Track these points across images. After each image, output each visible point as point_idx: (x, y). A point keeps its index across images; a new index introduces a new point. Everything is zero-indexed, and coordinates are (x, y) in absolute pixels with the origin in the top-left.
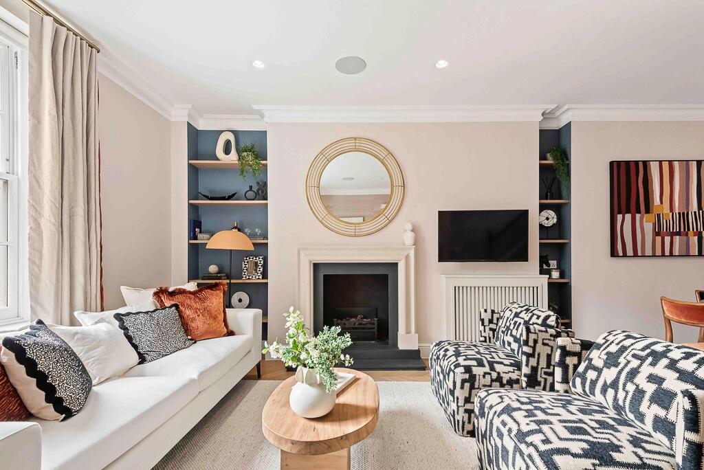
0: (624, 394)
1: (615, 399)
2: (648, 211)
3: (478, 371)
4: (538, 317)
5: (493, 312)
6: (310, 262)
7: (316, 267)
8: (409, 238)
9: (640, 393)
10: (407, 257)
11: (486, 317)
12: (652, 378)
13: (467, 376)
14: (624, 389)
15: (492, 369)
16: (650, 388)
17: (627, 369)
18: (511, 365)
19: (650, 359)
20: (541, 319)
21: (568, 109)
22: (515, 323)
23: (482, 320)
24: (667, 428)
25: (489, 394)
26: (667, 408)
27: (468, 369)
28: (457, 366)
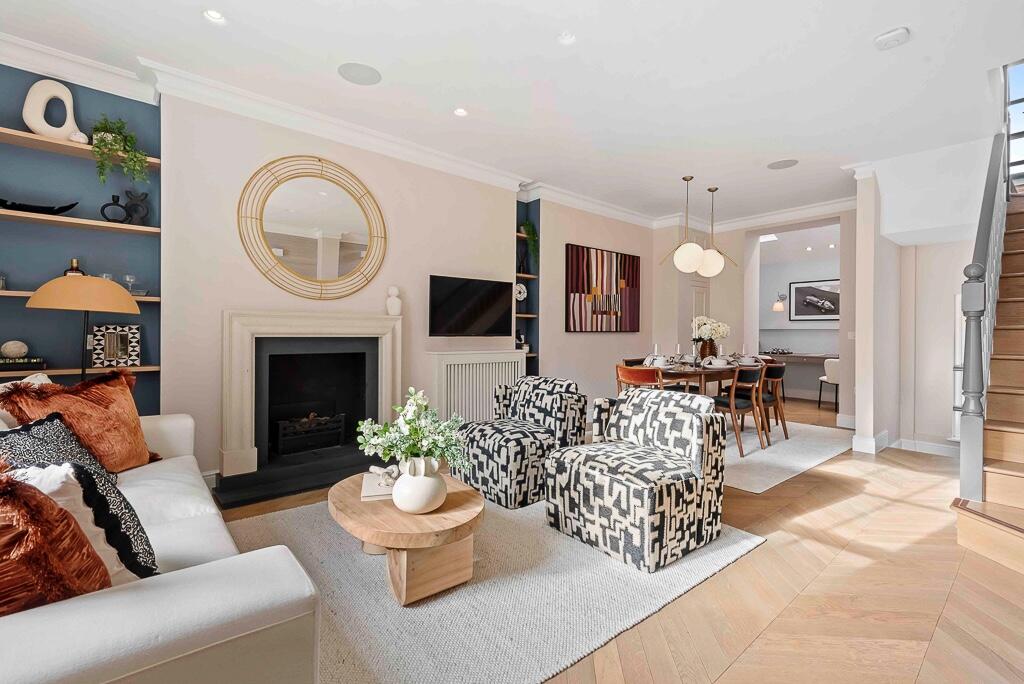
0: (652, 430)
1: (645, 435)
2: (589, 293)
3: (526, 442)
4: (561, 386)
5: (506, 388)
6: (253, 335)
7: (260, 343)
8: (394, 305)
9: (663, 426)
10: (394, 329)
11: (501, 393)
12: (668, 414)
13: (519, 448)
14: (651, 426)
15: (535, 438)
16: (668, 421)
17: (651, 412)
18: (546, 433)
19: (663, 403)
20: (564, 387)
21: (540, 187)
22: (537, 395)
23: (497, 397)
24: (682, 443)
25: (563, 453)
26: (680, 431)
27: (518, 442)
28: (508, 441)
